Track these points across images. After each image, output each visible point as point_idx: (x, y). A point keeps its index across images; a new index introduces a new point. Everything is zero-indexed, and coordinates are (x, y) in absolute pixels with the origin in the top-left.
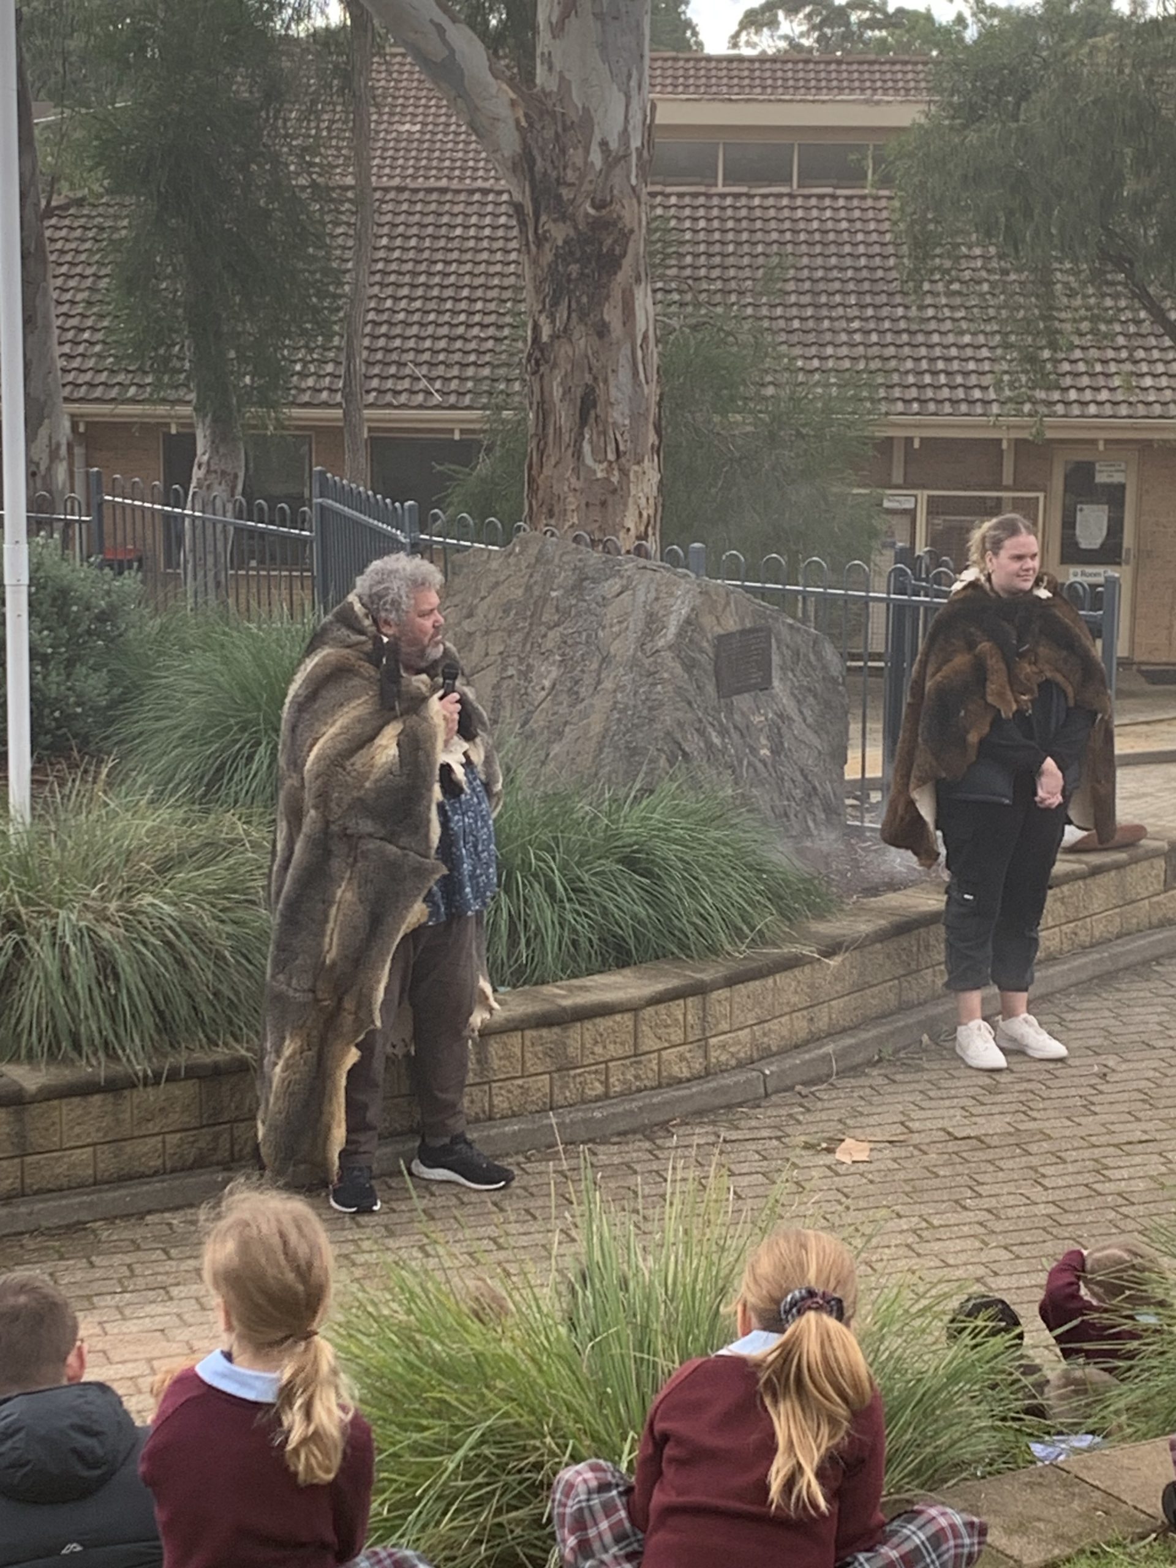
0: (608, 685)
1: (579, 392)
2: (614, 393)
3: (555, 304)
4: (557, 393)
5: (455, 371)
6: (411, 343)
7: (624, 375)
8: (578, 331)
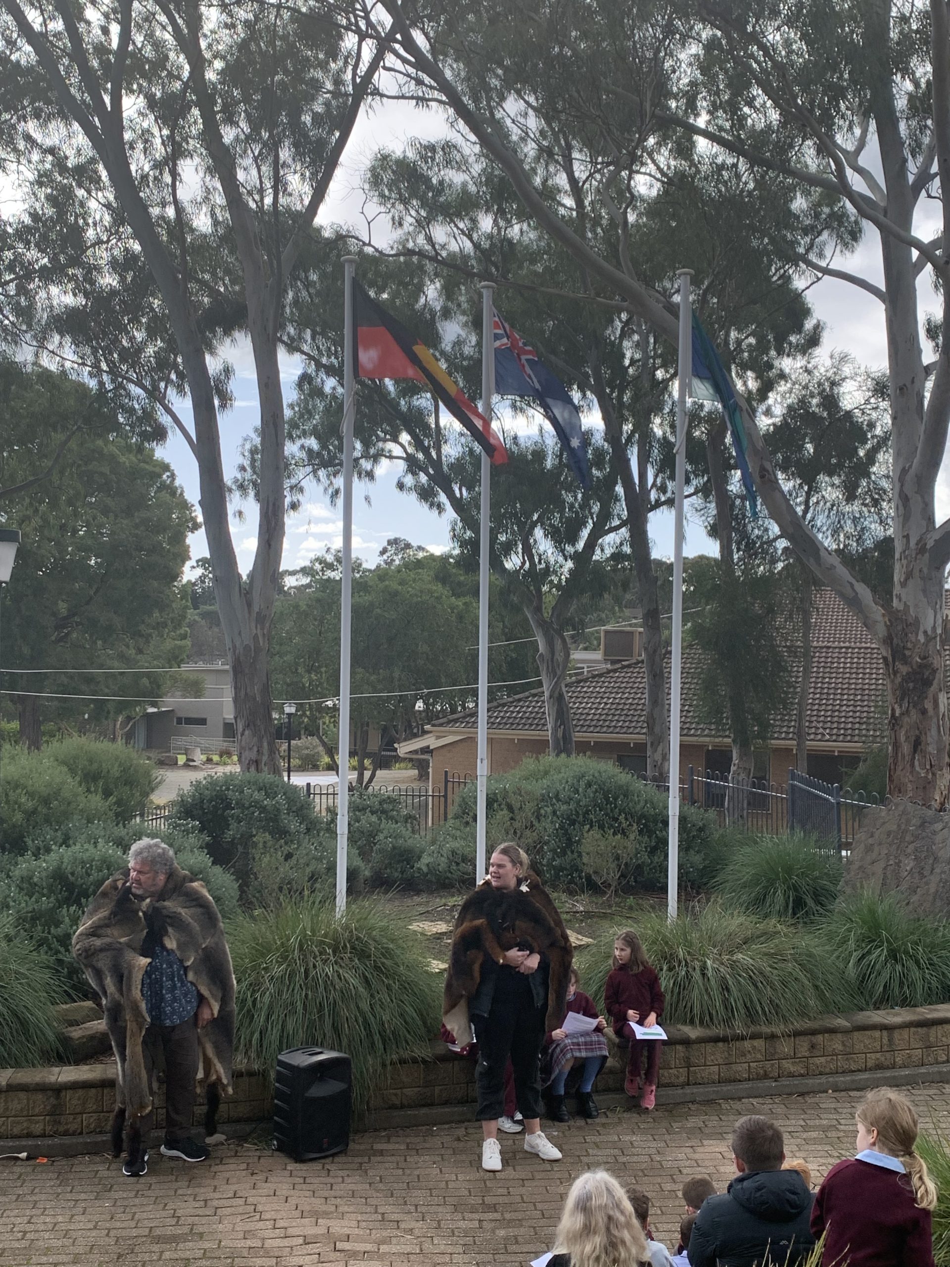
0: (937, 870)
1: (913, 739)
2: (929, 740)
3: (902, 699)
4: (903, 738)
5: (835, 725)
6: (815, 713)
7: (934, 732)
8: (913, 712)
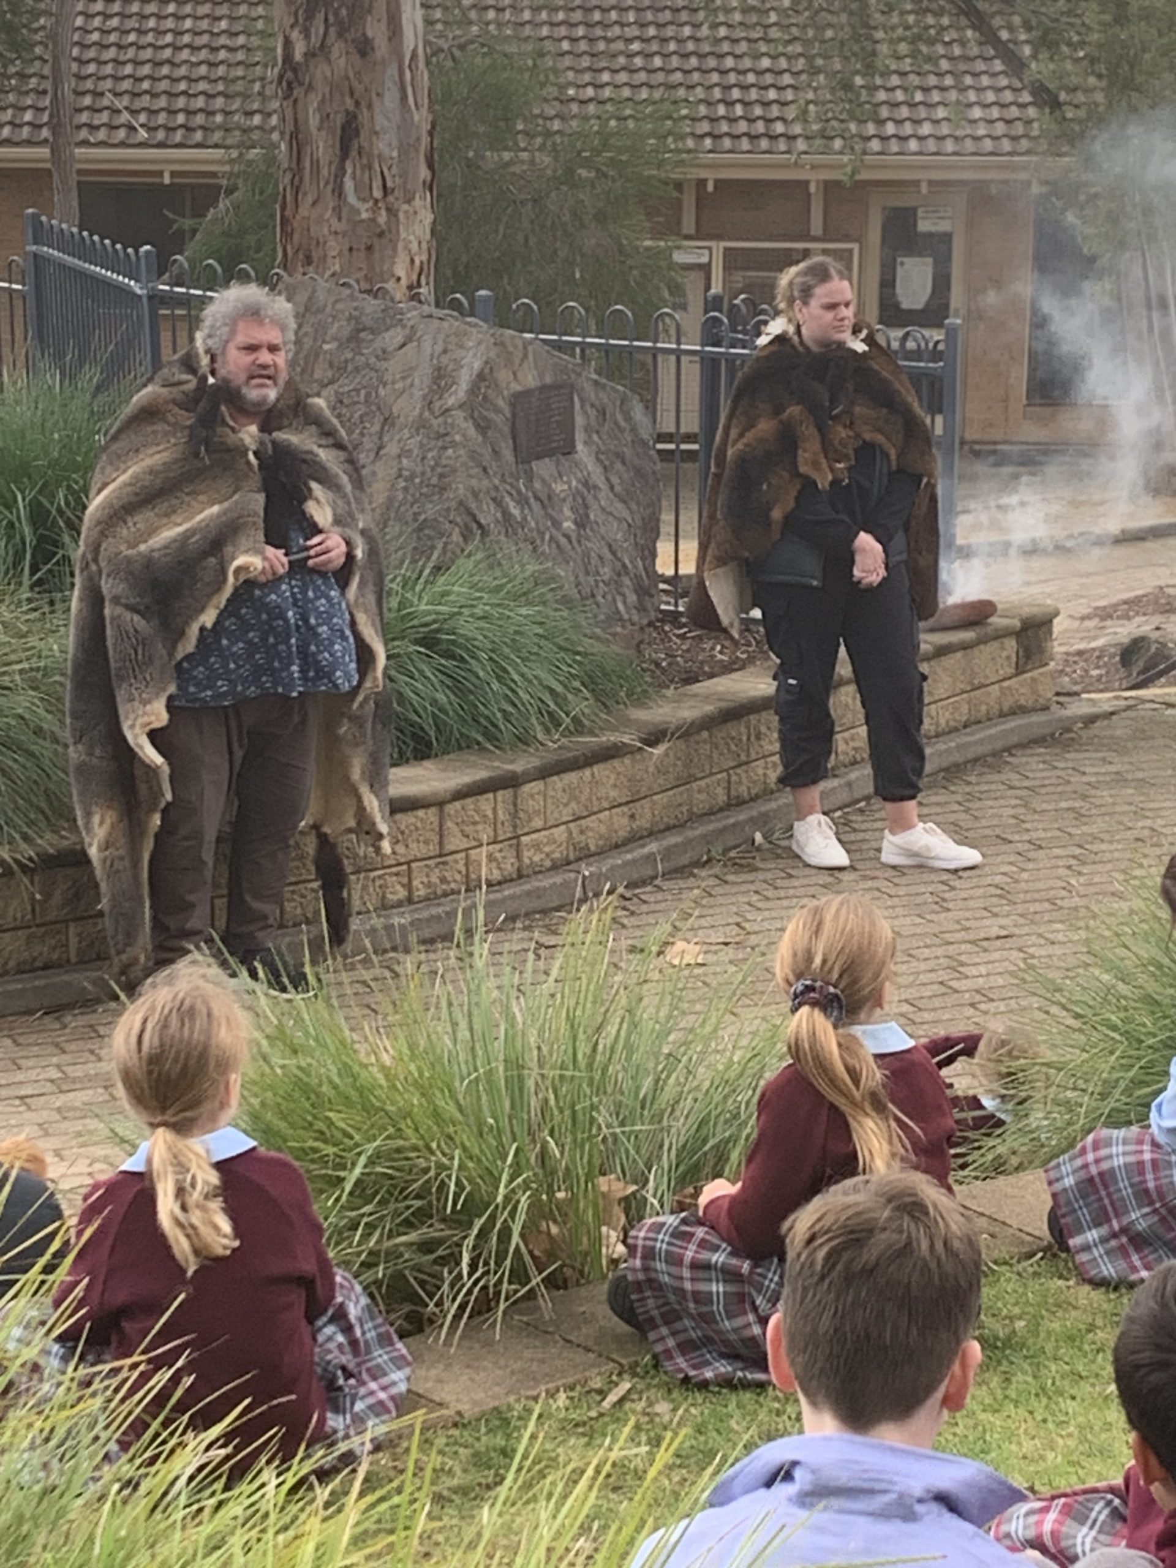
0: (392, 449)
1: (340, 120)
2: (380, 121)
3: (310, 15)
4: (314, 121)
5: (163, 102)
6: (108, 69)
7: (391, 99)
8: (337, 49)
